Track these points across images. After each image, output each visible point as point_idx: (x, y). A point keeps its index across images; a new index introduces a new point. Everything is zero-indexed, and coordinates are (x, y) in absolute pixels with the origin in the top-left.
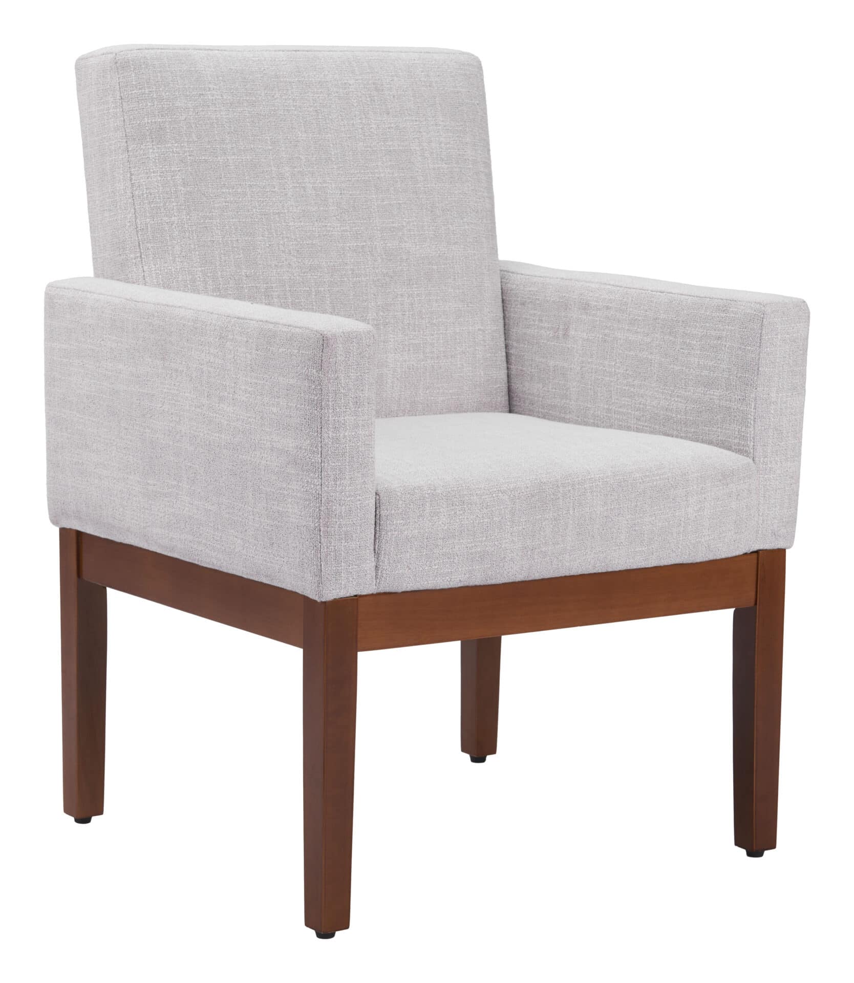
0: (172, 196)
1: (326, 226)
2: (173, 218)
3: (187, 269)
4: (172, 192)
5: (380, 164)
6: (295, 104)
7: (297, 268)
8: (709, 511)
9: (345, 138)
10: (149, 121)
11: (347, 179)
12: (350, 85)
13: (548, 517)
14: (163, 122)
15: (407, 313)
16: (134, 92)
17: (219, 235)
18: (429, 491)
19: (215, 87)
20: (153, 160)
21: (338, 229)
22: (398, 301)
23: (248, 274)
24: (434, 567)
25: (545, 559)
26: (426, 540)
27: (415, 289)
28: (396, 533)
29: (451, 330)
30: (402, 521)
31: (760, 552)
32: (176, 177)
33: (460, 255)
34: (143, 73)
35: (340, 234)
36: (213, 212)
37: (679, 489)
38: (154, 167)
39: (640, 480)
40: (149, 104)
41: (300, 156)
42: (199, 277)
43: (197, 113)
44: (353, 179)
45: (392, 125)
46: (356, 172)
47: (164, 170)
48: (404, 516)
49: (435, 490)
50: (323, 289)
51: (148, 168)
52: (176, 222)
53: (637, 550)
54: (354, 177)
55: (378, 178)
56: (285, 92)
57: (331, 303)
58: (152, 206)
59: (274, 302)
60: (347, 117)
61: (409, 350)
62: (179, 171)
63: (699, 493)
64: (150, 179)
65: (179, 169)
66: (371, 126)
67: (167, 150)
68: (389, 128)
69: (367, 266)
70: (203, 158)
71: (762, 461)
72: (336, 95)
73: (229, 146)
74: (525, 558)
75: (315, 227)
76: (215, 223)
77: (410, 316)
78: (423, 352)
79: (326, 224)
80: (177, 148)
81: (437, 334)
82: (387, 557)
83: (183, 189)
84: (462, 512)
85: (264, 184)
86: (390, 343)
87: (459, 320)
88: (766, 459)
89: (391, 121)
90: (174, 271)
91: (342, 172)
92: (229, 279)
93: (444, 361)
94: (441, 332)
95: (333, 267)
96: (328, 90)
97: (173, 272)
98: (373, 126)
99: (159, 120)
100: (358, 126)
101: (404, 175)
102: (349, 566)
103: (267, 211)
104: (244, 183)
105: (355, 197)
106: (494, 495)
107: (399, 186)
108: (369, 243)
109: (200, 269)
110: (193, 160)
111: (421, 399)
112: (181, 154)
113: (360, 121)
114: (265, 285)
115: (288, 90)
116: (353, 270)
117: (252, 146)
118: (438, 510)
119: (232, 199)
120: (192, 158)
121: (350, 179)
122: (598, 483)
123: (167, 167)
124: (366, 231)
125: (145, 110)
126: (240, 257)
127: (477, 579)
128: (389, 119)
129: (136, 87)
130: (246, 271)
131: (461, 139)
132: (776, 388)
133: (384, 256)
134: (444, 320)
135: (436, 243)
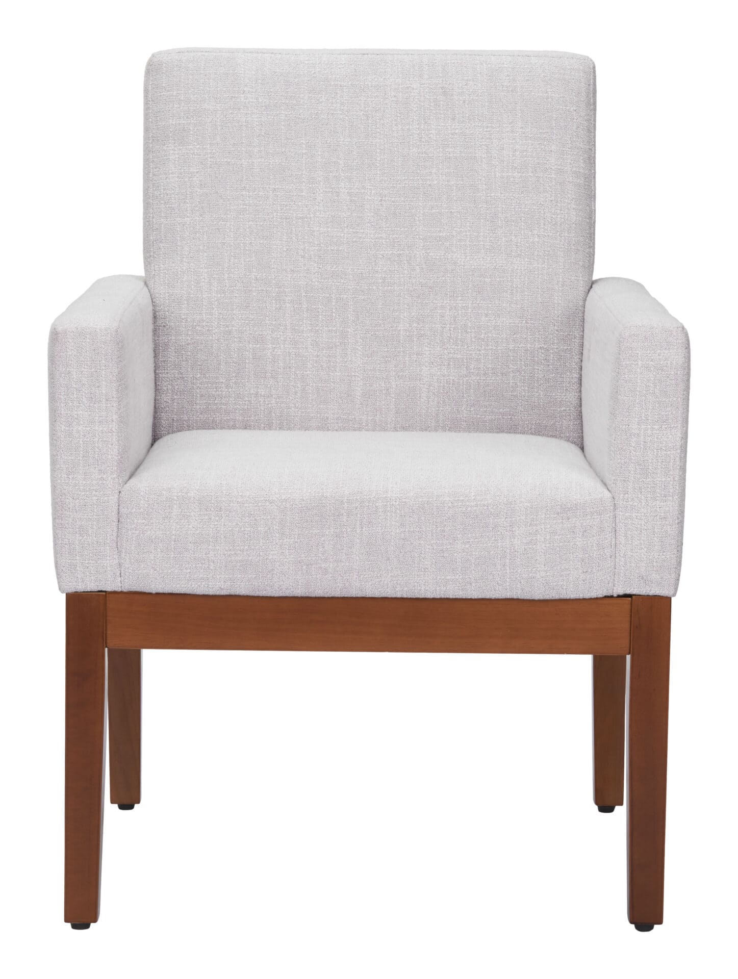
0: (187, 197)
1: (358, 232)
2: (186, 219)
3: (193, 270)
4: (188, 193)
5: (434, 171)
6: (342, 108)
7: (316, 274)
8: (544, 545)
9: (396, 143)
10: (174, 123)
11: (391, 185)
12: (413, 89)
13: (327, 533)
14: (187, 124)
15: (448, 325)
16: (162, 94)
17: (231, 238)
18: (180, 494)
19: (251, 90)
20: (173, 161)
21: (372, 236)
22: (437, 312)
23: (258, 277)
24: (185, 571)
25: (326, 576)
26: (173, 543)
27: (460, 302)
28: (137, 532)
29: (503, 346)
30: (144, 521)
31: (634, 597)
32: (193, 179)
33: (523, 268)
34: (174, 76)
35: (373, 241)
36: (228, 214)
37: (501, 518)
38: (173, 168)
39: (450, 505)
40: (176, 106)
41: (339, 161)
42: (204, 278)
43: (226, 115)
44: (398, 185)
45: (457, 131)
46: (403, 178)
47: (182, 171)
48: (146, 516)
49: (186, 493)
50: (345, 296)
51: (167, 169)
52: (188, 223)
53: (449, 577)
54: (399, 184)
55: (430, 185)
56: (333, 96)
57: (354, 311)
58: (167, 206)
59: (286, 307)
60: (403, 121)
61: (449, 364)
62: (197, 172)
63: (529, 524)
64: (168, 180)
65: (197, 170)
66: (431, 132)
67: (189, 152)
68: (452, 134)
69: (402, 276)
70: (226, 160)
71: (621, 498)
72: (395, 99)
73: (256, 150)
74: (300, 573)
75: (345, 234)
76: (228, 225)
77: (452, 329)
78: (466, 367)
79: (358, 231)
80: (198, 150)
81: (485, 349)
82: (128, 555)
83: (199, 190)
84: (217, 518)
85: (291, 187)
86: (425, 356)
87: (514, 336)
88: (627, 495)
89: (456, 127)
90: (180, 271)
91: (386, 178)
92: (237, 282)
93: (493, 378)
94: (491, 347)
95: (361, 275)
96: (386, 94)
97: (179, 273)
98: (433, 132)
99: (183, 122)
100: (414, 131)
101: (462, 183)
102: (85, 560)
103: (290, 215)
104: (268, 187)
105: (397, 204)
106: (260, 504)
107: (454, 194)
108: (408, 252)
109: (206, 270)
110: (213, 162)
111: (465, 416)
112: (202, 156)
113: (418, 127)
114: (277, 290)
115: (337, 93)
116: (384, 279)
117: (284, 150)
118: (188, 514)
119: (251, 202)
120: (212, 160)
121: (395, 185)
122: (394, 503)
123: (185, 168)
124: (406, 239)
125: (171, 112)
126: (252, 260)
127: (242, 589)
128: (454, 125)
129: (165, 90)
130: (256, 274)
131: (543, 147)
132: (636, 419)
133: (424, 266)
134: (494, 336)
135: (492, 255)
